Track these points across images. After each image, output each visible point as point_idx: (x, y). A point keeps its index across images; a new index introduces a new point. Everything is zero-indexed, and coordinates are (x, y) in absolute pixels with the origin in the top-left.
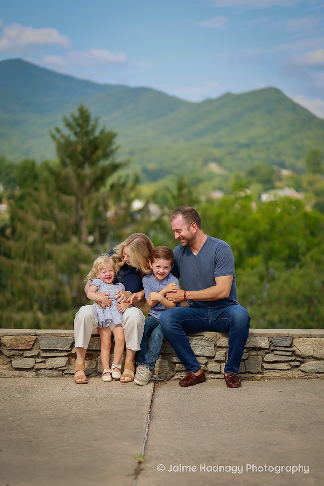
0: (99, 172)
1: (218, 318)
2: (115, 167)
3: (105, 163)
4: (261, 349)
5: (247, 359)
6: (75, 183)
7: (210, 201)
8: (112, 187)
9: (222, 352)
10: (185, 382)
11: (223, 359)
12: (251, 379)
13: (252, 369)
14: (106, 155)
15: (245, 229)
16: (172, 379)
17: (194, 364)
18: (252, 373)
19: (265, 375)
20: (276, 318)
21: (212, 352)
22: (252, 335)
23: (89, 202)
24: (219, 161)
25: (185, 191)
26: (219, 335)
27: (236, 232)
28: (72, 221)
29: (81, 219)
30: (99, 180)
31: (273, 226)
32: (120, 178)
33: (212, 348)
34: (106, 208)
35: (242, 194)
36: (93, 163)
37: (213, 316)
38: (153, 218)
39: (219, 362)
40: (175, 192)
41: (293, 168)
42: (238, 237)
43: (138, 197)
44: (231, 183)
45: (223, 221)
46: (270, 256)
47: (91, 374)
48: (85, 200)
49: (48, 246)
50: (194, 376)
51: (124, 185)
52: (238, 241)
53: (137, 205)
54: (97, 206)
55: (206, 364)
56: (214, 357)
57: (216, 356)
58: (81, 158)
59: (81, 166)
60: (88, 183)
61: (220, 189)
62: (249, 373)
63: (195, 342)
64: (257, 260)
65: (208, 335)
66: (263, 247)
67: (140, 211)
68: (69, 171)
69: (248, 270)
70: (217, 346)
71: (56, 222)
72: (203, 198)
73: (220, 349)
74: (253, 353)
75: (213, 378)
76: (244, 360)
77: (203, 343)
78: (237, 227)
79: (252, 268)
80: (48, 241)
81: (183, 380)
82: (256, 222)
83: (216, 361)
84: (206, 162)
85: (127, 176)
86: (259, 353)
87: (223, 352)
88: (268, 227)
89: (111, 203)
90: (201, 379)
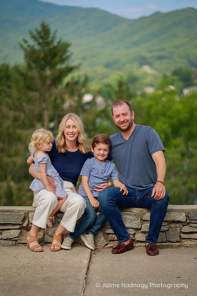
0: (57, 74)
2: (70, 70)
3: (61, 66)
4: (179, 222)
5: (168, 230)
6: (38, 82)
7: (144, 95)
8: (68, 85)
10: (116, 250)
11: (148, 230)
12: (171, 247)
13: (172, 239)
14: (63, 61)
15: (170, 117)
16: (106, 247)
17: (124, 235)
18: (172, 242)
19: (183, 244)
21: (139, 225)
22: (172, 210)
23: (50, 97)
24: (151, 64)
25: (124, 88)
26: (144, 210)
27: (162, 119)
28: (36, 112)
29: (44, 110)
30: (57, 80)
31: (191, 114)
32: (73, 78)
33: (139, 221)
35: (167, 90)
36: (52, 67)
37: (140, 195)
38: (99, 109)
39: (144, 232)
40: (116, 88)
42: (164, 123)
43: (88, 92)
45: (153, 111)
46: (190, 138)
48: (47, 95)
49: (18, 131)
50: (124, 245)
51: (77, 83)
52: (165, 126)
53: (87, 98)
54: (55, 100)
55: (134, 235)
56: (140, 229)
57: (142, 228)
58: (43, 63)
59: (43, 68)
60: (48, 82)
61: (152, 85)
62: (169, 241)
63: (126, 216)
64: (179, 141)
65: (136, 210)
66: (184, 131)
67: (89, 103)
68: (35, 73)
69: (173, 149)
70: (143, 220)
71: (24, 112)
72: (139, 93)
73: (145, 222)
74: (173, 225)
75: (140, 246)
76: (165, 231)
77: (131, 217)
78: (164, 115)
79: (176, 147)
80: (19, 127)
81: (115, 248)
82: (179, 111)
83: (142, 232)
84: (141, 65)
85: (79, 77)
86: (177, 225)
87: (148, 225)
89: (66, 97)
90: (130, 247)
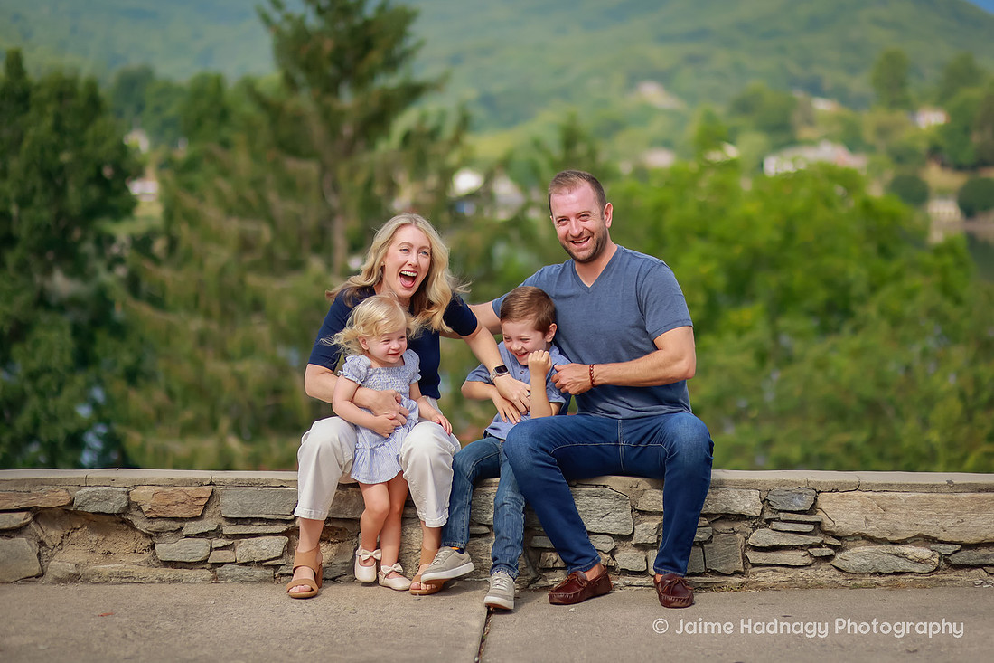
0: (374, 104)
1: (640, 442)
2: (413, 92)
3: (390, 82)
4: (741, 517)
5: (710, 541)
6: (317, 130)
7: (642, 174)
8: (407, 138)
9: (651, 524)
10: (562, 595)
11: (652, 540)
12: (719, 587)
13: (721, 564)
14: (391, 64)
15: (723, 241)
16: (531, 587)
17: (584, 551)
18: (721, 574)
19: (752, 578)
20: (795, 453)
21: (628, 524)
22: (721, 483)
23: (351, 176)
24: (663, 78)
25: (581, 150)
26: (643, 483)
27: (699, 246)
28: (311, 221)
29: (332, 215)
30: (376, 122)
31: (789, 232)
32: (423, 118)
33: (626, 514)
34: (392, 188)
35: (715, 156)
36: (360, 82)
37: (628, 436)
38: (503, 216)
39: (643, 547)
40: (557, 152)
41: (840, 95)
42: (705, 258)
43: (468, 163)
44: (692, 130)
45: (670, 220)
46: (782, 304)
47: (342, 575)
48: (342, 170)
49: (253, 280)
50: (584, 580)
51: (433, 134)
52: (707, 269)
53: (466, 182)
54: (369, 184)
55: (612, 553)
56: (630, 537)
57: (636, 534)
58: (331, 70)
59: (331, 88)
60: (347, 130)
61: (667, 144)
62: (714, 573)
63: (588, 500)
64: (750, 314)
65: (617, 483)
66: (767, 282)
67: (472, 196)
68: (304, 101)
69: (730, 338)
70: (639, 511)
71: (272, 221)
72: (625, 167)
73: (645, 518)
74: (724, 527)
75: (630, 586)
76: (701, 544)
77: (605, 503)
78: (703, 235)
79: (740, 332)
80: (254, 267)
81: (558, 590)
82: (749, 223)
83: (636, 546)
84: (633, 80)
85: (442, 115)
86: (737, 526)
87: (653, 524)
88: (777, 236)
89: (402, 178)
90: (600, 588)
